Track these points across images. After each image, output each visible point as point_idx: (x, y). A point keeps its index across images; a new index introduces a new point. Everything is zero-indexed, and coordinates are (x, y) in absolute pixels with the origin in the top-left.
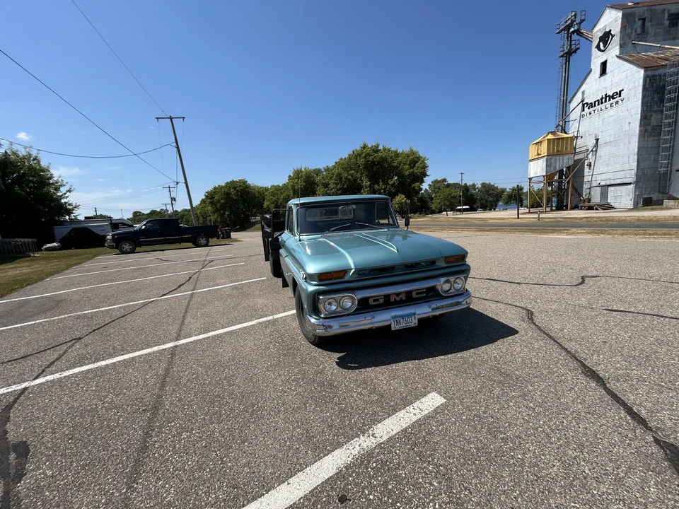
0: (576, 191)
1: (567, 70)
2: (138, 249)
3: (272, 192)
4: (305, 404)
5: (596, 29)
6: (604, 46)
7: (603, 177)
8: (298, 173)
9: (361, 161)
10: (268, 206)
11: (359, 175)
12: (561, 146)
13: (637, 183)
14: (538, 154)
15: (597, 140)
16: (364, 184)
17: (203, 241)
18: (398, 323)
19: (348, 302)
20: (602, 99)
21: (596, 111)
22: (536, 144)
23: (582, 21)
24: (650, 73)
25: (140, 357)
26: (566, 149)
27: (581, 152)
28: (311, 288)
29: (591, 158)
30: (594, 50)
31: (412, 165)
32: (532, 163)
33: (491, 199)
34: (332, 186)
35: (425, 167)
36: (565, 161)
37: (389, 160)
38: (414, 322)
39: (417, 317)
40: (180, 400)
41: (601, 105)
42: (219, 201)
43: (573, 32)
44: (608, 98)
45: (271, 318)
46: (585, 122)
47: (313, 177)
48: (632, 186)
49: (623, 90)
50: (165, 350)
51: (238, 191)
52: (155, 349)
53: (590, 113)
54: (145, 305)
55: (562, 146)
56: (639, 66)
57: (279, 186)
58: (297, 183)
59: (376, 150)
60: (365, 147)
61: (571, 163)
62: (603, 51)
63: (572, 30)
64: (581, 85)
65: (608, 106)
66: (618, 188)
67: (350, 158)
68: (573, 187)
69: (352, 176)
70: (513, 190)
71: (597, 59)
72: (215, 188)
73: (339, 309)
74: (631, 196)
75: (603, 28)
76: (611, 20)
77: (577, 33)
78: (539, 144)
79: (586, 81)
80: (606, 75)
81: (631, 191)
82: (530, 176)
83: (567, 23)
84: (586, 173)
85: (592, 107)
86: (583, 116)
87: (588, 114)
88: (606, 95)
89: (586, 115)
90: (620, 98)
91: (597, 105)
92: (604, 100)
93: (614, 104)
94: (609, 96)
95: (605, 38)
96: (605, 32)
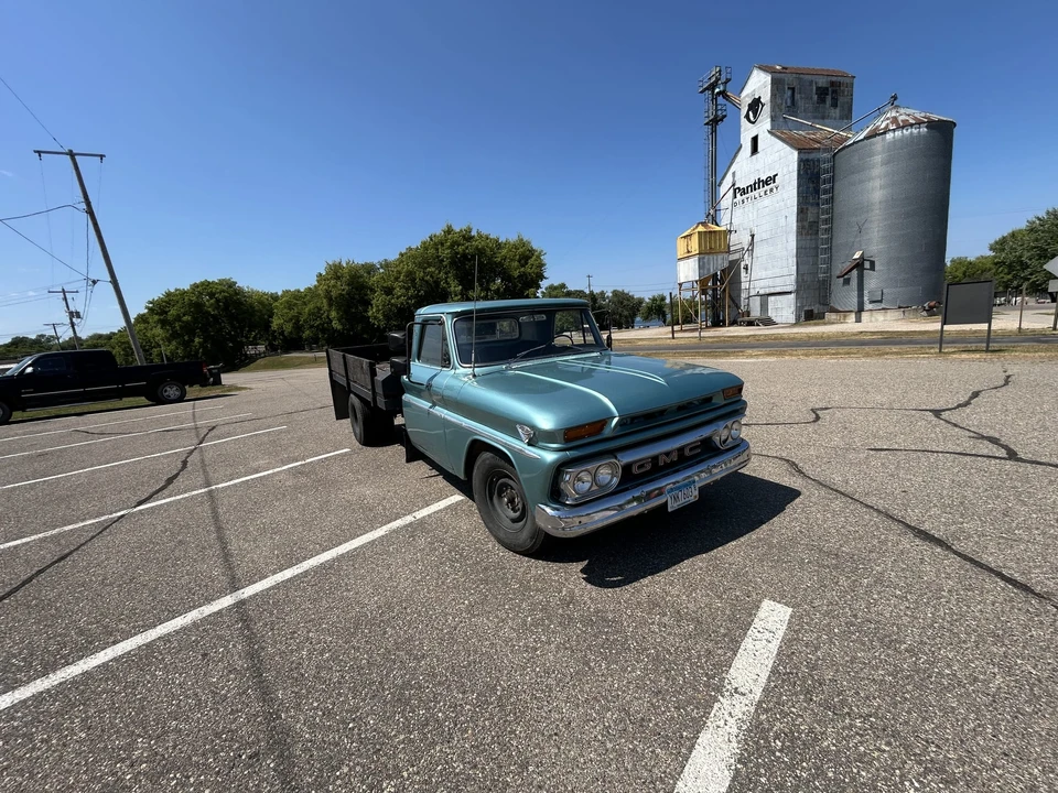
0: (733, 301)
1: (714, 143)
2: (17, 415)
3: (287, 302)
4: (587, 663)
5: (744, 94)
6: (755, 117)
7: (762, 283)
8: (335, 271)
9: (445, 253)
10: (280, 326)
11: (442, 275)
12: (713, 242)
13: (797, 292)
14: (688, 252)
15: (753, 236)
16: (452, 289)
17: (172, 392)
18: (676, 498)
19: (607, 474)
20: (755, 184)
21: (749, 199)
22: (685, 237)
23: (728, 80)
24: (805, 157)
25: (165, 639)
26: (720, 246)
27: (736, 252)
28: (550, 457)
29: (747, 260)
30: (744, 121)
31: (523, 262)
32: (681, 263)
33: (626, 313)
34: (398, 291)
35: (541, 265)
36: (720, 262)
37: (489, 252)
38: (693, 495)
39: (698, 485)
40: (327, 713)
41: (754, 192)
42: (178, 318)
43: (719, 93)
44: (761, 183)
45: (408, 519)
46: (738, 212)
47: (362, 276)
48: (793, 296)
49: (777, 175)
50: (219, 613)
51: (218, 301)
52: (193, 615)
53: (743, 202)
54: (105, 527)
55: (715, 242)
56: (792, 146)
57: (299, 291)
58: (334, 286)
59: (467, 237)
60: (449, 231)
61: (726, 265)
62: (753, 123)
63: (717, 90)
64: (732, 164)
65: (762, 194)
66: (778, 297)
67: (425, 246)
68: (730, 296)
69: (431, 276)
70: (654, 300)
71: (747, 132)
72: (169, 294)
73: (595, 488)
74: (793, 308)
75: (752, 92)
76: (760, 84)
77: (723, 96)
78: (689, 238)
79: (737, 160)
80: (758, 154)
81: (791, 302)
82: (680, 280)
83: (710, 81)
84: (743, 279)
85: (745, 194)
86: (735, 204)
87: (741, 202)
88: (759, 179)
89: (738, 204)
90: (774, 184)
91: (750, 191)
92: (757, 186)
93: (768, 192)
94: (763, 181)
95: (755, 106)
96: (754, 99)
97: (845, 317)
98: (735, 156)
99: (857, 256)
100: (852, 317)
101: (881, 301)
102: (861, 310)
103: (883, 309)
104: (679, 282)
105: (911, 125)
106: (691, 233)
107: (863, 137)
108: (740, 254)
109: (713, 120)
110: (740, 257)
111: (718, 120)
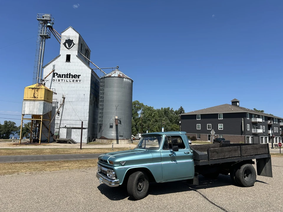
5: (63, 34)
6: (69, 47)
13: (89, 128)
14: (35, 98)
20: (67, 75)
21: (63, 81)
36: (50, 107)
41: (66, 78)
43: (49, 26)
44: (71, 76)
46: (55, 84)
48: (86, 130)
49: (80, 75)
53: (59, 80)
55: (49, 96)
56: (89, 67)
62: (69, 49)
63: (49, 24)
64: (53, 61)
65: (71, 81)
66: (78, 130)
74: (86, 136)
75: (68, 36)
76: (73, 35)
77: (50, 28)
78: (36, 89)
79: (57, 60)
80: (70, 63)
81: (85, 133)
82: (24, 112)
83: (45, 18)
84: (56, 118)
85: (60, 77)
86: (54, 80)
87: (57, 80)
88: (70, 74)
89: (56, 80)
90: (79, 79)
91: (64, 77)
92: (68, 76)
93: (75, 81)
94: (72, 75)
95: (69, 42)
96: (69, 39)
97: (111, 141)
98: (56, 58)
99: (117, 118)
100: (115, 142)
101: (122, 136)
102: (117, 139)
103: (123, 139)
104: (23, 113)
105: (129, 79)
106: (38, 87)
107: (117, 76)
108: (55, 105)
109: (45, 36)
110: (55, 107)
111: (47, 37)
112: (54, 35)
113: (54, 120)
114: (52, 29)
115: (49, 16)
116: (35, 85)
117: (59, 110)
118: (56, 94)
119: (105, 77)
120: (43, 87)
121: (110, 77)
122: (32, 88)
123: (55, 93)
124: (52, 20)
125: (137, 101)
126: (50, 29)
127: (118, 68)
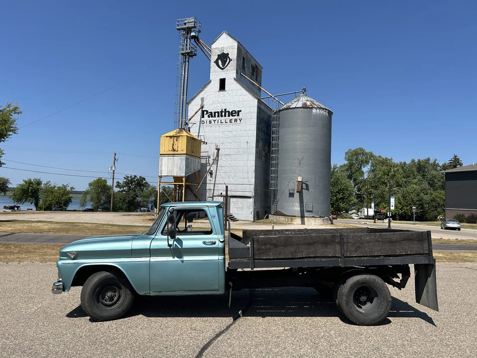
1: (187, 70)
5: (213, 46)
6: (223, 65)
13: (255, 197)
14: (174, 151)
20: (222, 112)
21: (216, 122)
23: (200, 32)
24: (261, 106)
26: (197, 151)
30: (213, 65)
36: (196, 164)
41: (220, 118)
43: (193, 37)
44: (227, 113)
46: (205, 128)
48: (252, 200)
49: (241, 111)
53: (210, 122)
56: (253, 95)
61: (199, 167)
62: (222, 69)
63: (193, 34)
64: (199, 93)
65: (228, 121)
66: (239, 200)
71: (216, 74)
74: (252, 209)
75: (221, 48)
76: (228, 45)
77: (195, 40)
78: (175, 138)
79: (206, 89)
80: (225, 92)
81: (250, 204)
82: (161, 173)
83: (187, 25)
84: (207, 181)
85: (212, 117)
86: (203, 122)
87: (208, 122)
88: (225, 110)
89: (205, 122)
90: (238, 117)
91: (217, 116)
92: (223, 114)
93: (233, 121)
94: (229, 112)
95: (223, 58)
96: (223, 53)
97: (292, 220)
98: (205, 86)
99: (300, 179)
100: (299, 220)
101: (311, 212)
102: (302, 217)
103: (313, 217)
104: (160, 175)
105: (323, 109)
106: (178, 135)
107: (301, 106)
108: (206, 161)
109: (188, 53)
110: (206, 163)
111: (190, 55)
112: (202, 50)
113: (205, 183)
114: (198, 40)
115: (193, 20)
116: (175, 131)
117: (212, 169)
118: (206, 144)
119: (280, 111)
120: (185, 133)
121: (288, 108)
122: (169, 137)
123: (204, 142)
124: (198, 25)
125: (361, 149)
126: (195, 42)
127: (305, 91)
